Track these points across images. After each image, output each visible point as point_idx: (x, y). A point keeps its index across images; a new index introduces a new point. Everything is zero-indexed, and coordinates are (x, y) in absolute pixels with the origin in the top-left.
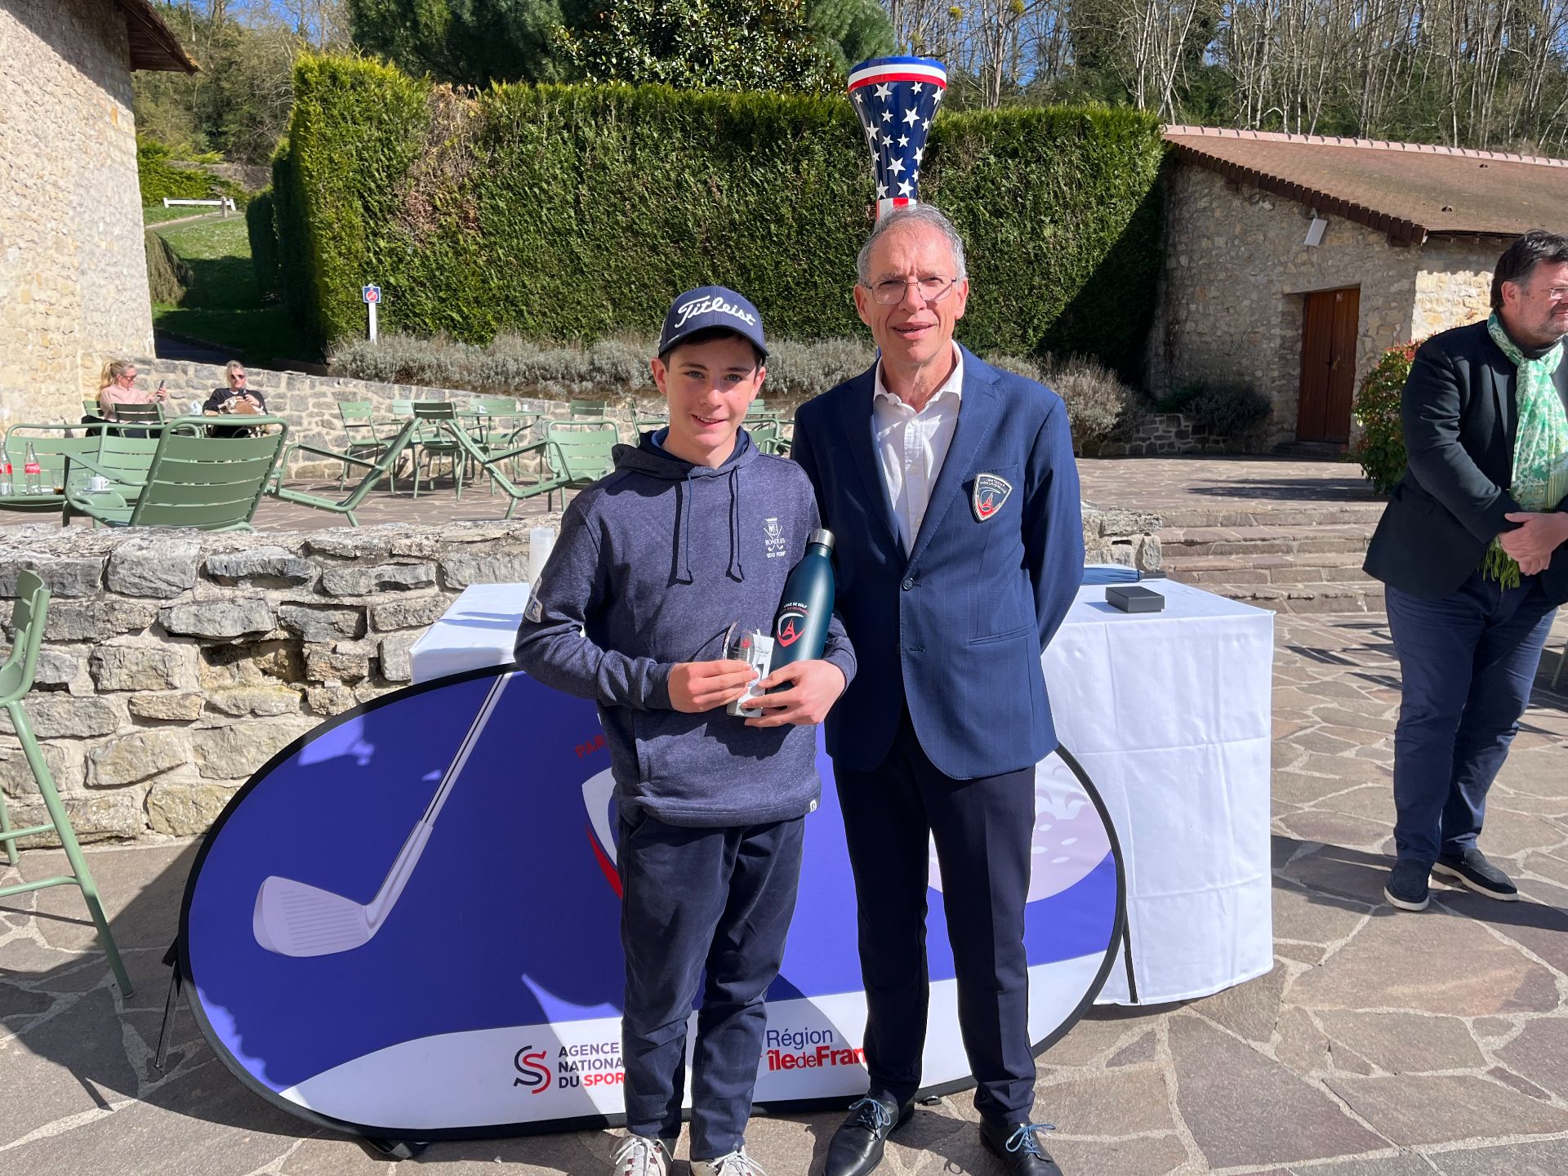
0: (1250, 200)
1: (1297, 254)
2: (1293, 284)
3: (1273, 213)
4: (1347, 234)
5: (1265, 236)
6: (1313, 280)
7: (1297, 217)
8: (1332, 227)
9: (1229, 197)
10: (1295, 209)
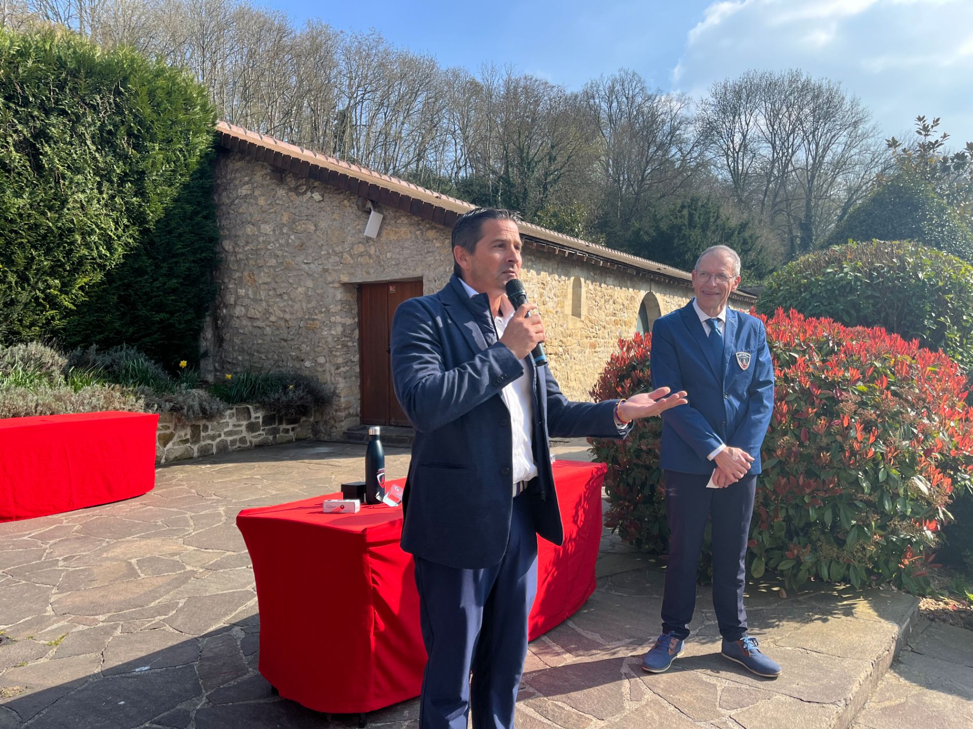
0: (296, 190)
1: (353, 244)
2: (351, 274)
3: (323, 204)
4: (404, 229)
5: (316, 226)
6: (372, 271)
7: (349, 210)
8: (387, 221)
9: (273, 186)
10: (346, 202)
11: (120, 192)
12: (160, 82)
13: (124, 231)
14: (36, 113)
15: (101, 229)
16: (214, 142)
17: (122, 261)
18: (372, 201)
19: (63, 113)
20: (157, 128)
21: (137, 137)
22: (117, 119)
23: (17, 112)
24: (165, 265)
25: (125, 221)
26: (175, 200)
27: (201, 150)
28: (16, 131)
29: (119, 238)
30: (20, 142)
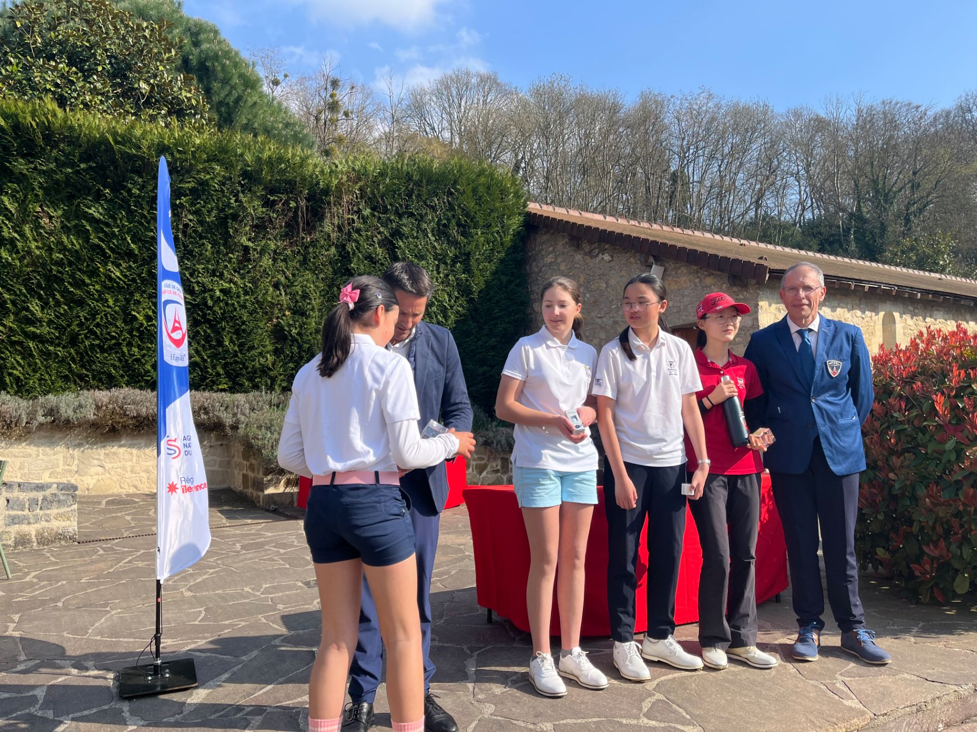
0: (590, 254)
3: (612, 263)
4: (683, 279)
5: (606, 283)
7: (635, 266)
8: (668, 273)
9: (572, 253)
10: (632, 259)
11: (452, 271)
12: (482, 180)
13: (455, 302)
14: (392, 217)
15: (439, 301)
16: (524, 221)
17: (454, 325)
18: (654, 257)
19: (411, 215)
20: (479, 218)
21: (464, 226)
22: (449, 214)
23: (379, 218)
24: (486, 327)
25: (456, 293)
26: (494, 274)
27: (513, 230)
28: (379, 233)
29: (451, 307)
30: (383, 240)
